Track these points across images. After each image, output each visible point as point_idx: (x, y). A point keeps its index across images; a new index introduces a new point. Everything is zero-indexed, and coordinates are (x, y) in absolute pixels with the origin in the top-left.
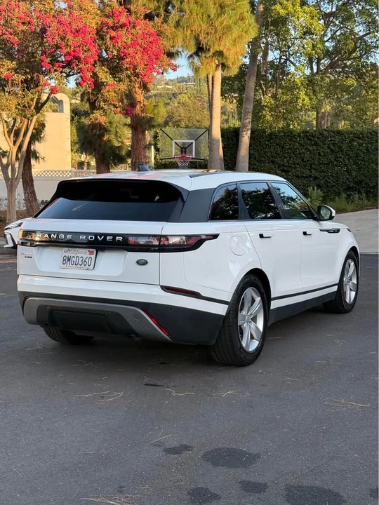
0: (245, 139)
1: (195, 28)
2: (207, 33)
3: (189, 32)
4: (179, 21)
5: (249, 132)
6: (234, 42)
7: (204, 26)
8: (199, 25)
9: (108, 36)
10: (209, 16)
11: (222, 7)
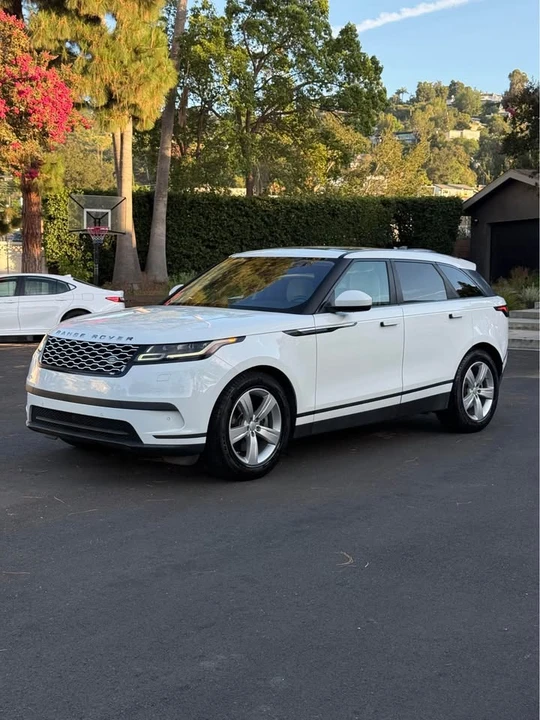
0: (161, 209)
1: (106, 75)
2: (121, 83)
3: (99, 80)
4: (86, 66)
5: (166, 199)
6: (152, 96)
7: (117, 74)
8: (111, 73)
9: (16, 90)
10: (122, 62)
11: (137, 52)
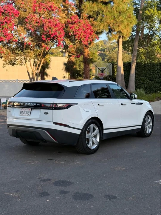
0: (134, 67)
1: (108, 22)
2: (114, 24)
3: (106, 23)
4: (102, 19)
5: (135, 64)
6: (125, 27)
7: (112, 21)
8: (110, 20)
9: (69, 27)
10: (114, 17)
11: (120, 13)
